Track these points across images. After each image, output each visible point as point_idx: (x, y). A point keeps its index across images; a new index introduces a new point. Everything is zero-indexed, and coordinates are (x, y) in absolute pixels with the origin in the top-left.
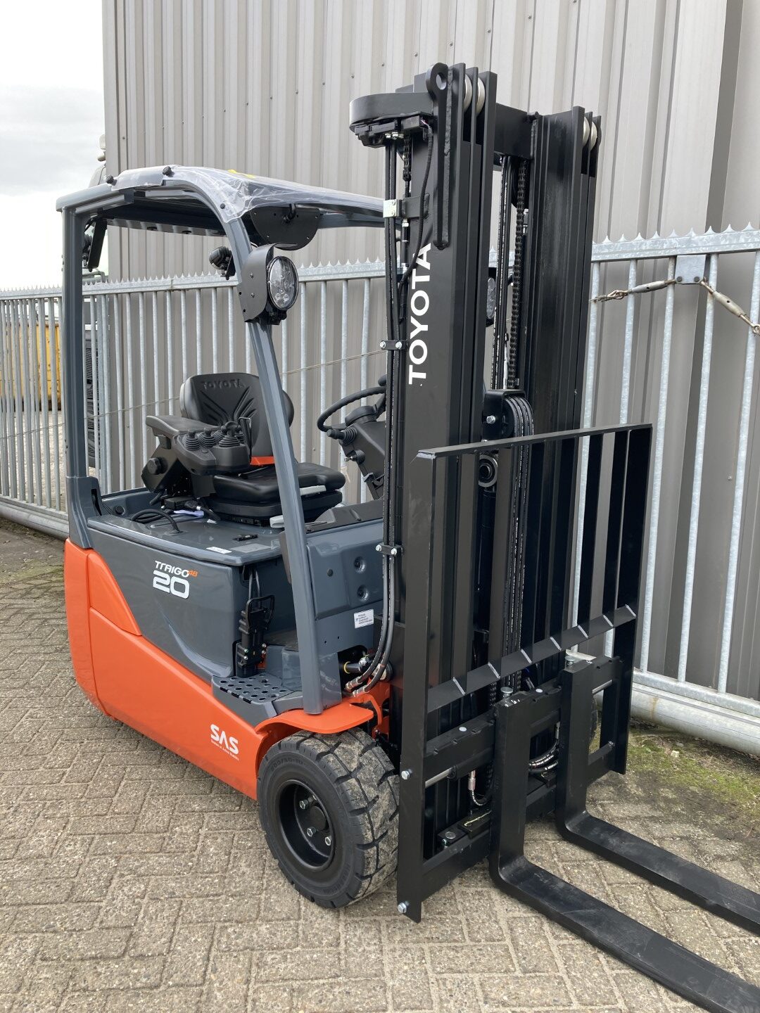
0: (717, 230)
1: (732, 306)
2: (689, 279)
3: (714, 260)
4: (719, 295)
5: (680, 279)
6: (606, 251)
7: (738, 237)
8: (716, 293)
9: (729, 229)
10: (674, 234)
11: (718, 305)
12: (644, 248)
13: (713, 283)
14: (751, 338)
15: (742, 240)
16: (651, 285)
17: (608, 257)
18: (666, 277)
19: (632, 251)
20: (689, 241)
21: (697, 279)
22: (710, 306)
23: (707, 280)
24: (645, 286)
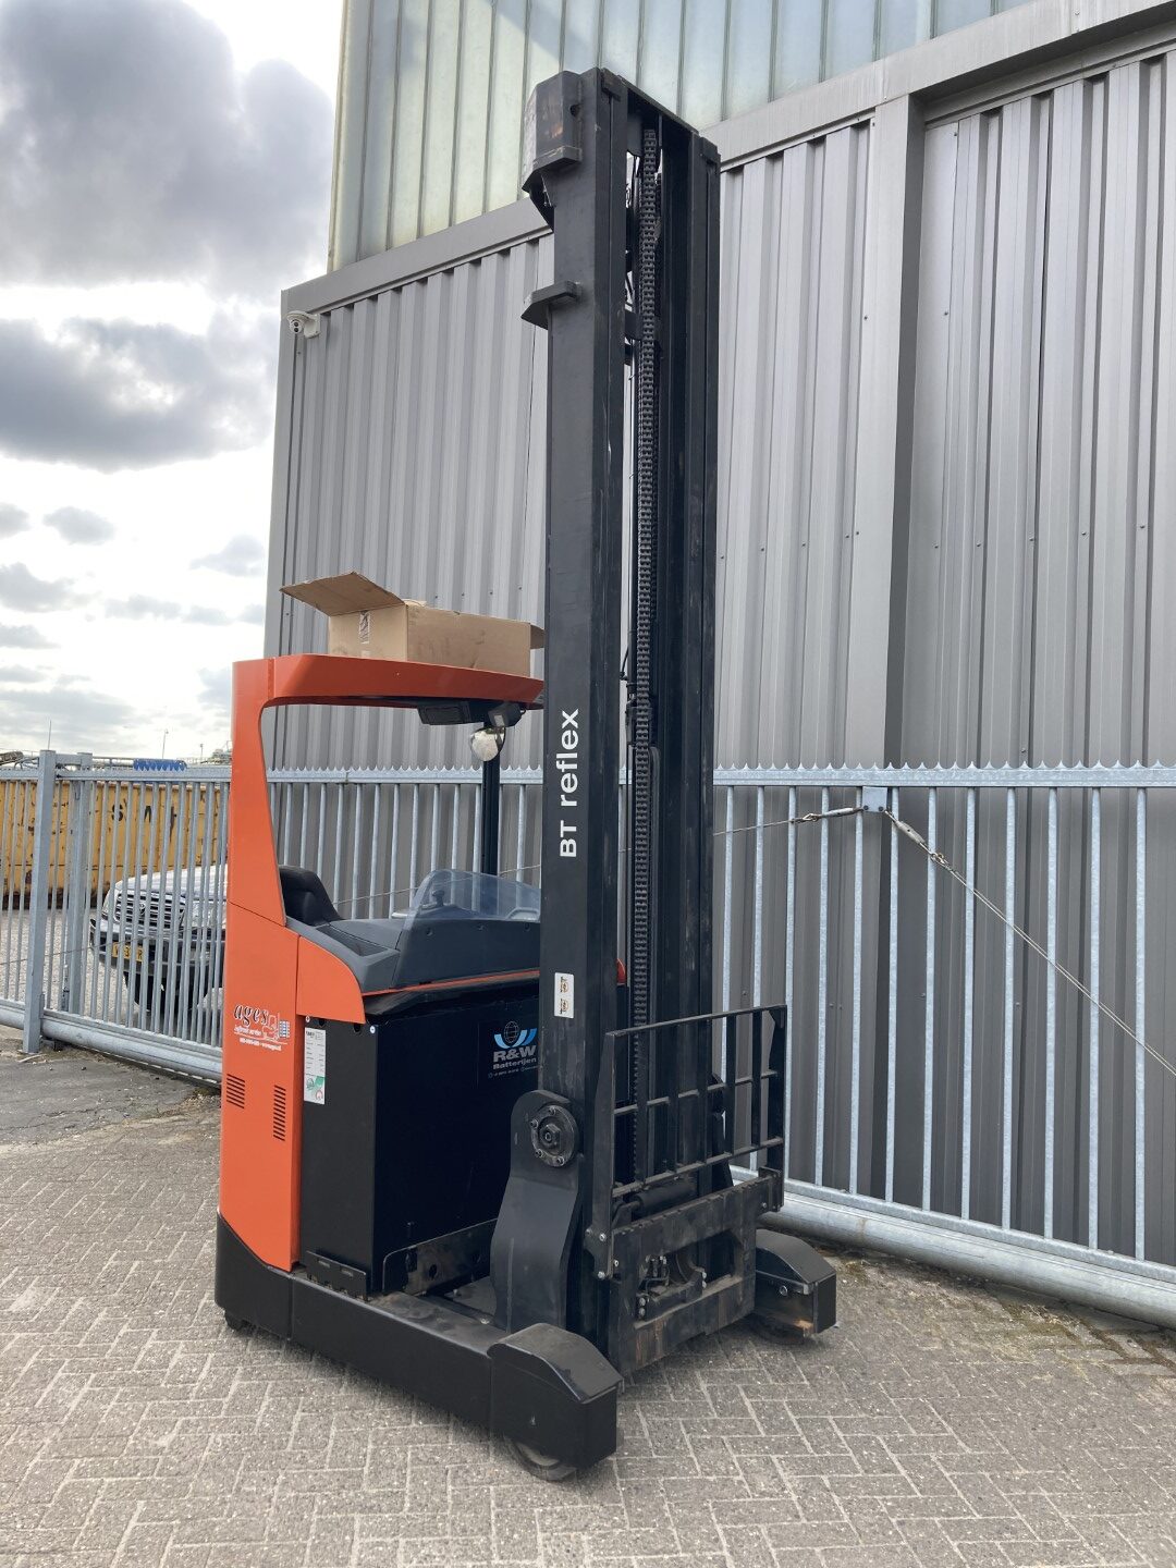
0: (897, 766)
1: (913, 834)
2: (874, 808)
3: (895, 793)
4: (901, 824)
5: (866, 808)
6: (801, 777)
7: (913, 775)
8: (898, 822)
9: (906, 766)
10: (860, 767)
11: (901, 834)
12: (833, 777)
13: (895, 813)
14: (930, 864)
15: (916, 778)
16: (841, 811)
17: (802, 783)
18: (854, 805)
19: (825, 780)
20: (872, 775)
21: (881, 809)
22: (894, 833)
23: (890, 810)
24: (836, 811)
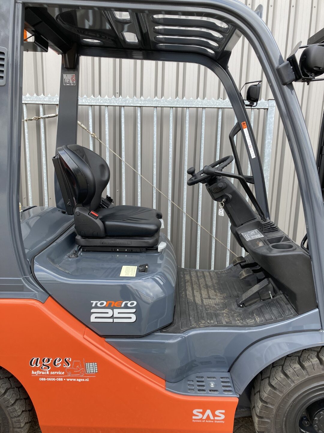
1: (83, 126)
6: (29, 99)
12: (45, 100)
17: (30, 102)
18: (55, 113)
19: (41, 101)
24: (48, 115)
